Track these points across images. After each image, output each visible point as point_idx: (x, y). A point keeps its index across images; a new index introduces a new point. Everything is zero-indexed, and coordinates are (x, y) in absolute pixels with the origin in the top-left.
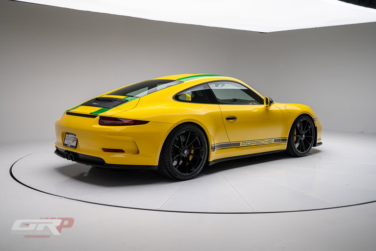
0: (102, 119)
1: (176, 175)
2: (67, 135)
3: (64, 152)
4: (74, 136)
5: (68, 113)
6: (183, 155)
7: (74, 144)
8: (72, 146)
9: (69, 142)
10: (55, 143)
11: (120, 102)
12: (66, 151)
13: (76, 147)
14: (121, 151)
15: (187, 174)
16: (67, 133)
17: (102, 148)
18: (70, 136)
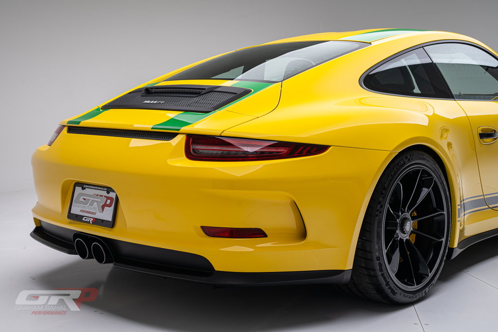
0: (194, 143)
1: (394, 293)
2: (78, 190)
3: (72, 237)
4: (104, 193)
5: (74, 129)
6: (401, 236)
7: (107, 215)
8: (98, 222)
9: (87, 208)
10: (34, 211)
11: (231, 96)
12: (78, 235)
13: (112, 224)
14: (257, 233)
15: (415, 287)
16: (78, 184)
17: (202, 227)
18: (88, 191)
